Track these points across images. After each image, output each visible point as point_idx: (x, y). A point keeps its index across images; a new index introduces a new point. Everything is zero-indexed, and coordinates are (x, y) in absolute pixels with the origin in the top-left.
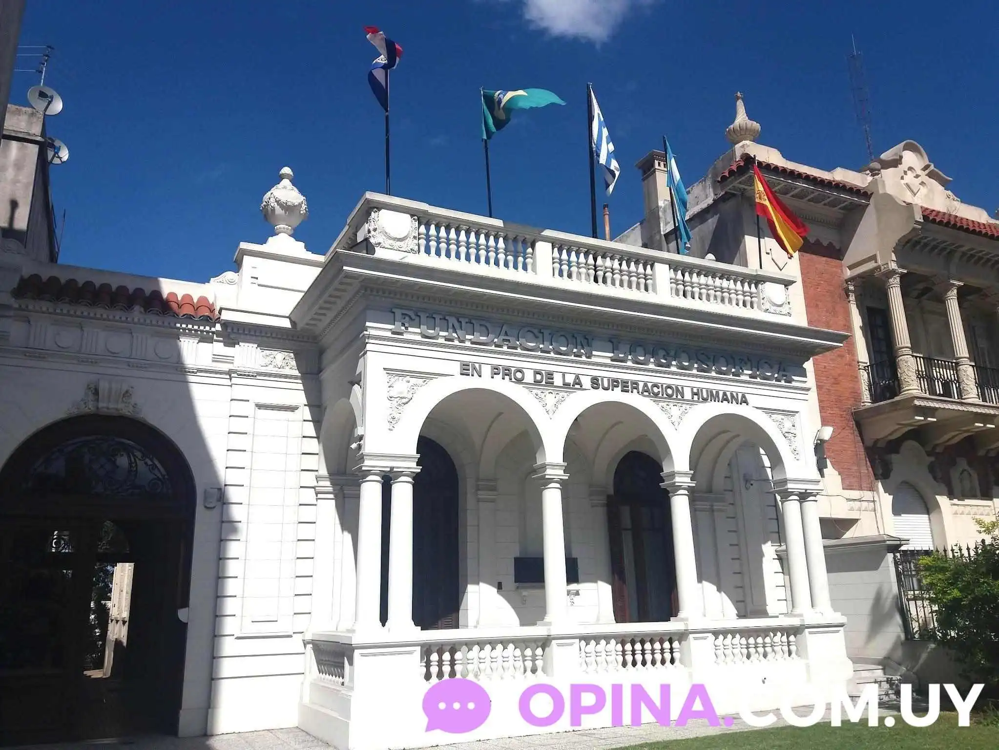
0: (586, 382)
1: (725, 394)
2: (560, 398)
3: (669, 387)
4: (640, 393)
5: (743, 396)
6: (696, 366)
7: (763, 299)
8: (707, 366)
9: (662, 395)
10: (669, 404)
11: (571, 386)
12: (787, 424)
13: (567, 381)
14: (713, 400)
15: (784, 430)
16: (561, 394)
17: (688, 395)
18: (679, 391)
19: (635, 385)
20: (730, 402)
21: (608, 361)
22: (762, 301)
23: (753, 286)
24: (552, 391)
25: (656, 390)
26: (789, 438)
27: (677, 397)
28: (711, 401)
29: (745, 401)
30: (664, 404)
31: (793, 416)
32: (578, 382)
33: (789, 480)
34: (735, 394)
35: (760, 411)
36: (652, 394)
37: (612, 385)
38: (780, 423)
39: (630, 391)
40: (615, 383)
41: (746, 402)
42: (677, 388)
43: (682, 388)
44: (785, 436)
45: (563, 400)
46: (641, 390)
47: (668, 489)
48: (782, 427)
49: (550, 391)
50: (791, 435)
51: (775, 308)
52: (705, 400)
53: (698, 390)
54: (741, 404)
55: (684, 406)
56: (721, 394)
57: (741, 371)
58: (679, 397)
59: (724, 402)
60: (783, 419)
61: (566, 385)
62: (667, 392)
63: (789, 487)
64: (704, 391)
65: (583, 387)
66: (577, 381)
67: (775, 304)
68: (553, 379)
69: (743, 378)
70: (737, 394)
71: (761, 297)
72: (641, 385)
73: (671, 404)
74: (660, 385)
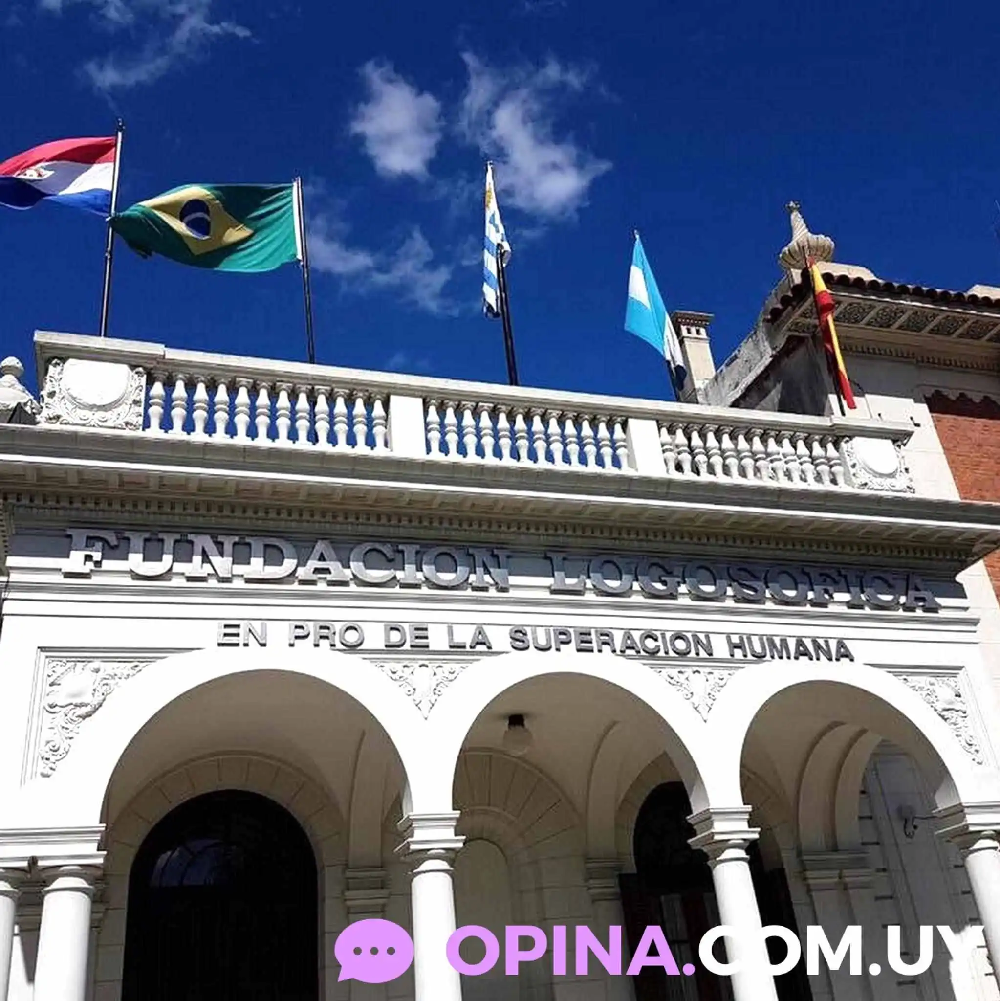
0: (500, 639)
1: (800, 643)
2: (447, 674)
3: (679, 636)
4: (618, 652)
5: (841, 644)
6: (730, 591)
7: (854, 466)
8: (755, 590)
9: (666, 653)
10: (683, 670)
11: (468, 649)
12: (944, 691)
13: (458, 639)
14: (776, 656)
15: (940, 706)
16: (447, 667)
17: (721, 649)
18: (702, 643)
19: (606, 637)
20: (814, 658)
21: (546, 595)
22: (852, 471)
23: (830, 446)
24: (426, 662)
25: (650, 644)
26: (953, 720)
27: (698, 654)
28: (773, 657)
29: (844, 654)
30: (674, 672)
31: (955, 676)
32: (481, 640)
33: (968, 807)
34: (821, 642)
35: (882, 671)
36: (643, 653)
37: (556, 642)
38: (928, 692)
39: (596, 649)
40: (563, 636)
41: (848, 655)
42: (695, 636)
43: (707, 637)
44: (943, 717)
45: (453, 676)
46: (618, 647)
47: (705, 850)
48: (933, 699)
49: (421, 662)
50: (955, 714)
51: (879, 480)
52: (760, 657)
53: (741, 639)
54: (838, 660)
55: (717, 673)
56: (792, 644)
57: (827, 596)
58: (703, 654)
59: (801, 658)
60: (932, 684)
61: (457, 648)
62: (675, 647)
63: (969, 822)
64: (755, 641)
65: (494, 650)
66: (480, 637)
67: (877, 473)
68: (426, 638)
69: (832, 608)
70: (827, 642)
71: (850, 463)
72: (618, 637)
73: (689, 671)
74: (658, 634)
